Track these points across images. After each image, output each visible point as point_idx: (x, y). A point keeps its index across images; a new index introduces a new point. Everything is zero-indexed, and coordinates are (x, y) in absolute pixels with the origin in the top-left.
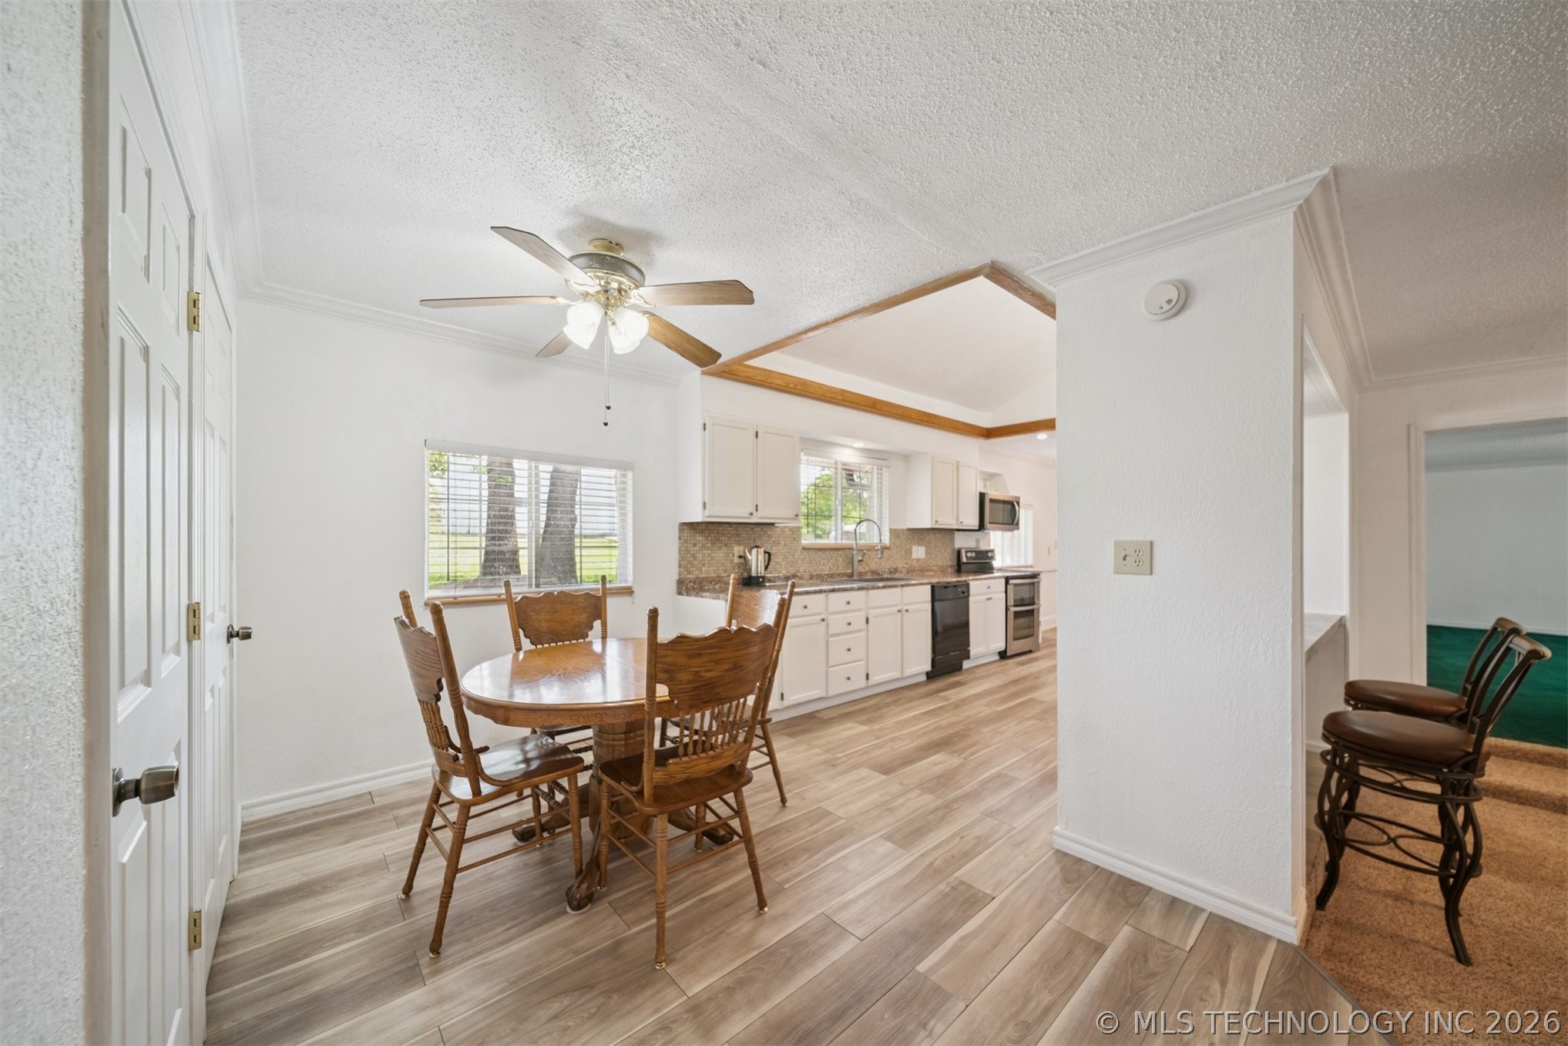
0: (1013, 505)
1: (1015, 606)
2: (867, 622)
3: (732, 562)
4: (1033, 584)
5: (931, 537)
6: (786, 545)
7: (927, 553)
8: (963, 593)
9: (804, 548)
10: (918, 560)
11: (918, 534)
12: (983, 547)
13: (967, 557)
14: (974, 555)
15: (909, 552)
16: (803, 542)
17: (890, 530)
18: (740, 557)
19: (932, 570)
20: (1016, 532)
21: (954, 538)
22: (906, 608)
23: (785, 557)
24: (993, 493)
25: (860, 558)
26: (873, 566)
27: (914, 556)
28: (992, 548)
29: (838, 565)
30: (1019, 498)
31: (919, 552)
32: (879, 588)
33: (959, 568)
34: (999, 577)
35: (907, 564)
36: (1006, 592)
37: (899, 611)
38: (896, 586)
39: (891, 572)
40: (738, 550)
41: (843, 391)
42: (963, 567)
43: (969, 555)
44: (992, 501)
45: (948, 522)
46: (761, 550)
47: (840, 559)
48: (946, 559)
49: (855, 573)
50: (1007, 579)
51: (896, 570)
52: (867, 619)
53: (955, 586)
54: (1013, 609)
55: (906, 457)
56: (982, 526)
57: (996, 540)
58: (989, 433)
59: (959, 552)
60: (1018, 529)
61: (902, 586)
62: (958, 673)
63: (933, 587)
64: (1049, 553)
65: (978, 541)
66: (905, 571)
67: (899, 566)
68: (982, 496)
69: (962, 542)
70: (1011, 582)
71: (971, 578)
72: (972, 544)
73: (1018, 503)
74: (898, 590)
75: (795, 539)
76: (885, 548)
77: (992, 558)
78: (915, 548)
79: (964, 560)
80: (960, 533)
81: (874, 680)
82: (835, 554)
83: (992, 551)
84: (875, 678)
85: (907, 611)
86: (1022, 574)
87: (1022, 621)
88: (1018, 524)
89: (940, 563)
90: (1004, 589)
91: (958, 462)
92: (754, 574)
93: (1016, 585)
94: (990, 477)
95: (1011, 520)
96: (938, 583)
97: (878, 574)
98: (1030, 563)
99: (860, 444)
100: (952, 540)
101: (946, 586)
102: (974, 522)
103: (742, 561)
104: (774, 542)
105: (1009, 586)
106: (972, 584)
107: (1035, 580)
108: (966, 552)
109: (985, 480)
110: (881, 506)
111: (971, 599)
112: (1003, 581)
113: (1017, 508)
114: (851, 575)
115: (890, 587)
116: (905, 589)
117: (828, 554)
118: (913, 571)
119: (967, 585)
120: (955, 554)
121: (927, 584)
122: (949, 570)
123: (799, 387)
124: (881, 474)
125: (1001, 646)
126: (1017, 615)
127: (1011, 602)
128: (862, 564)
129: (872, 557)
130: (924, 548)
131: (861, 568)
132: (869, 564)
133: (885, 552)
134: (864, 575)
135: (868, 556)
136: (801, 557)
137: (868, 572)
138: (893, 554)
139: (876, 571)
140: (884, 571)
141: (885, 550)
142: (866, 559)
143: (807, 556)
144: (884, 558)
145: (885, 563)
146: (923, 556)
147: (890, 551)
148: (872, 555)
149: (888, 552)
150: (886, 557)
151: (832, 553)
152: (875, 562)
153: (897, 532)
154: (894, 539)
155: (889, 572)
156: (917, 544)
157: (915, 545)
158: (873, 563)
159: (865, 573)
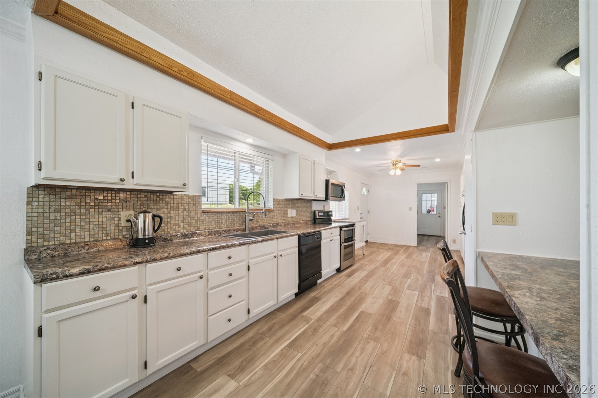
0: (342, 187)
1: (345, 242)
2: (249, 270)
3: (117, 225)
4: (352, 229)
5: (299, 204)
6: (185, 209)
7: (297, 213)
8: (318, 239)
9: (203, 212)
10: (292, 217)
11: (292, 202)
12: (327, 210)
13: (319, 215)
14: (322, 214)
15: (286, 213)
16: (203, 207)
17: (274, 199)
18: (128, 221)
19: (300, 223)
20: (344, 202)
21: (312, 205)
22: (280, 253)
23: (184, 219)
24: (332, 181)
25: (251, 218)
26: (262, 223)
27: (289, 215)
28: (331, 210)
29: (236, 223)
30: (345, 183)
31: (292, 213)
32: (258, 242)
33: (314, 221)
34: (337, 227)
35: (284, 220)
36: (340, 235)
37: (275, 257)
38: (273, 239)
39: (274, 226)
40: (124, 214)
41: (231, 93)
42: (317, 221)
43: (320, 214)
44: (332, 184)
45: (309, 195)
46: (151, 215)
47: (236, 219)
48: (308, 217)
49: (247, 229)
50: (341, 228)
51: (277, 225)
52: (249, 267)
53: (313, 235)
54: (344, 244)
55: (284, 155)
56: (327, 198)
57: (333, 206)
58: (331, 147)
59: (315, 213)
60: (344, 200)
61: (277, 238)
62: (314, 288)
63: (299, 237)
64: (355, 212)
65: (324, 206)
66: (283, 225)
67: (280, 222)
68: (327, 182)
69: (316, 207)
70: (343, 229)
71: (322, 229)
72: (321, 208)
73: (344, 186)
74: (275, 241)
75: (194, 205)
76: (270, 211)
77: (331, 215)
78: (289, 211)
79: (317, 217)
80: (316, 202)
81: (254, 312)
82: (232, 216)
83: (331, 212)
84: (255, 311)
85: (281, 256)
86: (347, 224)
87: (348, 250)
88: (344, 197)
89: (304, 219)
90: (339, 234)
91: (314, 161)
92: (140, 236)
93: (345, 231)
94: (330, 172)
95: (341, 196)
96: (303, 234)
97: (266, 228)
98: (347, 217)
99: (250, 140)
100: (311, 206)
101: (308, 235)
102: (323, 196)
103: (129, 224)
104: (172, 207)
105: (341, 232)
106: (323, 232)
107: (353, 228)
108: (319, 213)
109: (327, 174)
110: (268, 184)
111: (322, 241)
112: (339, 229)
113: (344, 189)
114: (245, 230)
115: (268, 240)
116: (280, 240)
117: (225, 216)
118: (288, 224)
119: (320, 233)
120: (313, 213)
121: (295, 235)
122: (309, 222)
123: (185, 73)
124: (268, 164)
125: (337, 266)
126: (346, 247)
127: (343, 241)
128: (254, 222)
129: (261, 217)
130: (295, 210)
131: (253, 224)
132: (259, 222)
133: (270, 214)
134: (255, 229)
135: (258, 216)
136: (201, 218)
137: (258, 227)
138: (275, 215)
139: (264, 226)
140: (269, 226)
141: (270, 212)
142: (256, 218)
143: (207, 218)
144: (270, 217)
145: (270, 220)
146: (295, 215)
147: (273, 213)
148: (261, 215)
149: (272, 213)
150: (271, 217)
151: (229, 215)
152: (263, 220)
153: (278, 201)
154: (277, 205)
155: (273, 226)
156: (291, 208)
157: (290, 209)
158: (262, 220)
159: (256, 227)
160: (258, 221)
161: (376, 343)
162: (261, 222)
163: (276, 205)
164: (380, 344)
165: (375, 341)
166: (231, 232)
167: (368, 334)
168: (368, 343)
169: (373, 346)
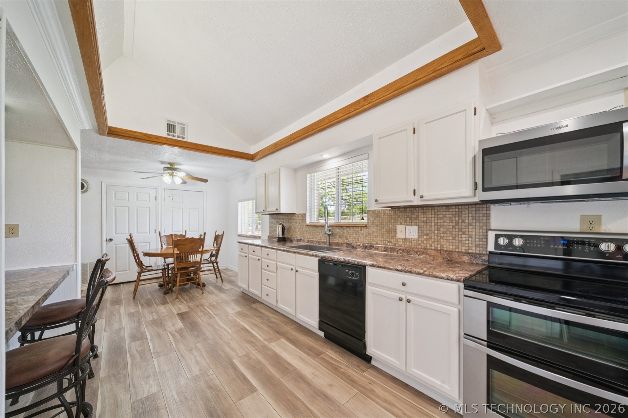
6: (300, 223)
9: (307, 225)
10: (408, 240)
11: (407, 212)
15: (393, 230)
17: (368, 211)
22: (297, 269)
23: (299, 229)
25: (329, 233)
27: (400, 235)
31: (407, 232)
37: (292, 270)
38: (291, 252)
51: (371, 246)
52: (277, 267)
61: (294, 252)
67: (379, 243)
75: (303, 221)
78: (401, 228)
104: (295, 222)
108: (497, 237)
117: (319, 229)
128: (342, 238)
129: (350, 233)
130: (417, 227)
131: (341, 240)
132: (348, 239)
133: (363, 230)
134: (341, 246)
135: (347, 232)
136: (306, 230)
137: (344, 243)
138: (371, 232)
139: (351, 244)
140: (358, 245)
141: (363, 228)
142: (345, 234)
143: (309, 230)
144: (362, 235)
145: (363, 238)
146: (416, 237)
147: (368, 230)
148: (350, 231)
149: (366, 230)
150: (364, 234)
151: (321, 228)
152: (353, 238)
153: (377, 213)
154: (373, 219)
155: (364, 247)
156: (403, 223)
157: (401, 224)
158: (351, 237)
159: (342, 244)
160: (347, 237)
161: (194, 375)
162: (350, 239)
163: (371, 219)
164: (189, 378)
165: (196, 375)
166: (320, 244)
167: (211, 375)
168: (200, 370)
169: (194, 371)
